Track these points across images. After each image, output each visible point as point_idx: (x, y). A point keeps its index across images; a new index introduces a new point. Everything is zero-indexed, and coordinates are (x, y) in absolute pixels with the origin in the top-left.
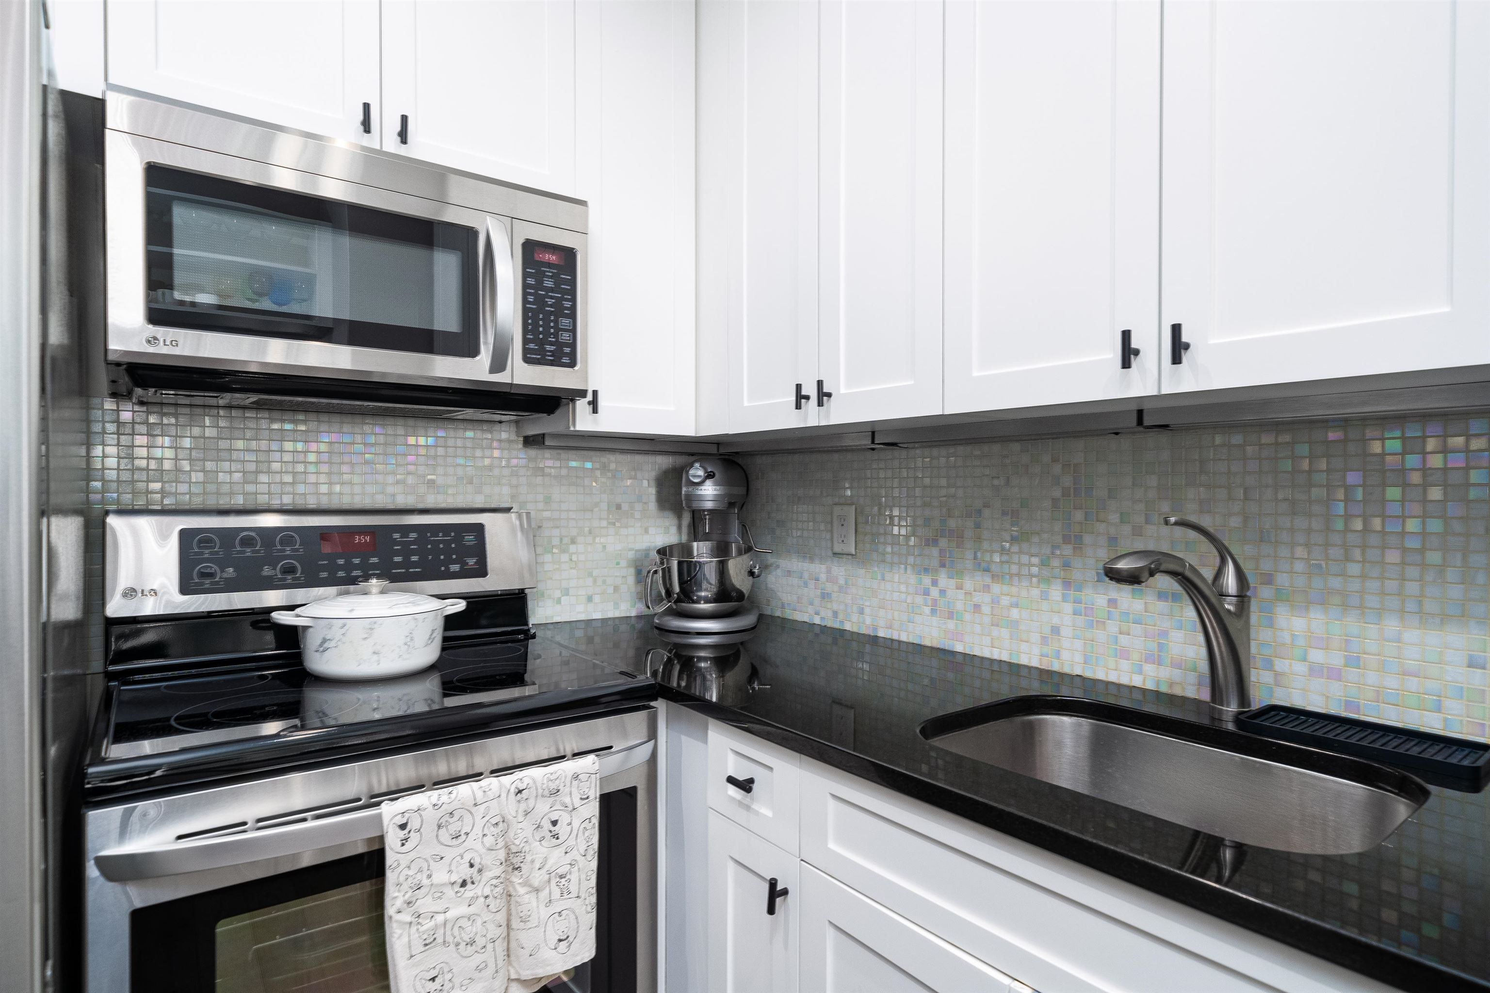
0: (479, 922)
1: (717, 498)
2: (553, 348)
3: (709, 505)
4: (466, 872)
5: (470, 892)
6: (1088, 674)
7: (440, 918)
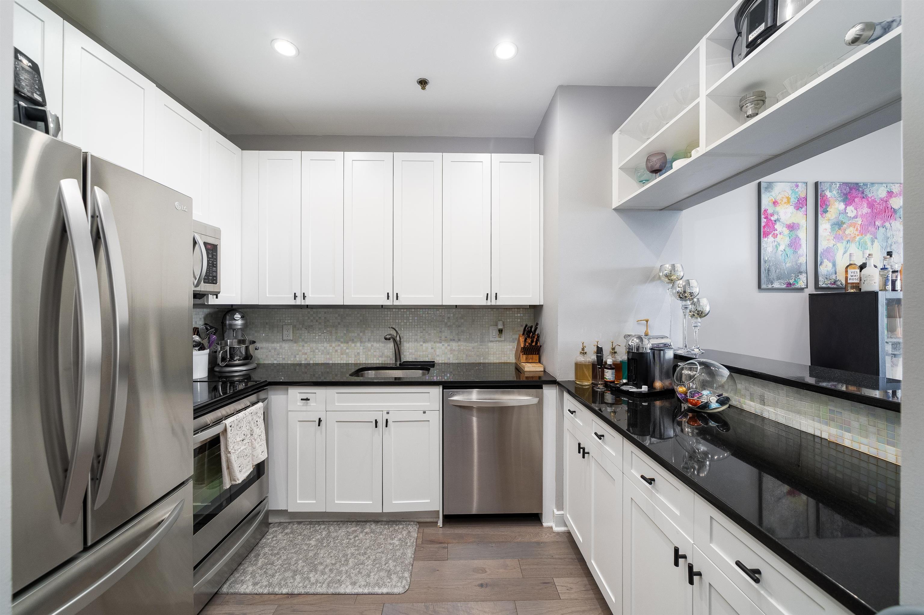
0: (247, 449)
1: (242, 325)
2: (211, 278)
3: (239, 327)
4: (243, 437)
5: (245, 442)
6: (367, 362)
7: (239, 450)
